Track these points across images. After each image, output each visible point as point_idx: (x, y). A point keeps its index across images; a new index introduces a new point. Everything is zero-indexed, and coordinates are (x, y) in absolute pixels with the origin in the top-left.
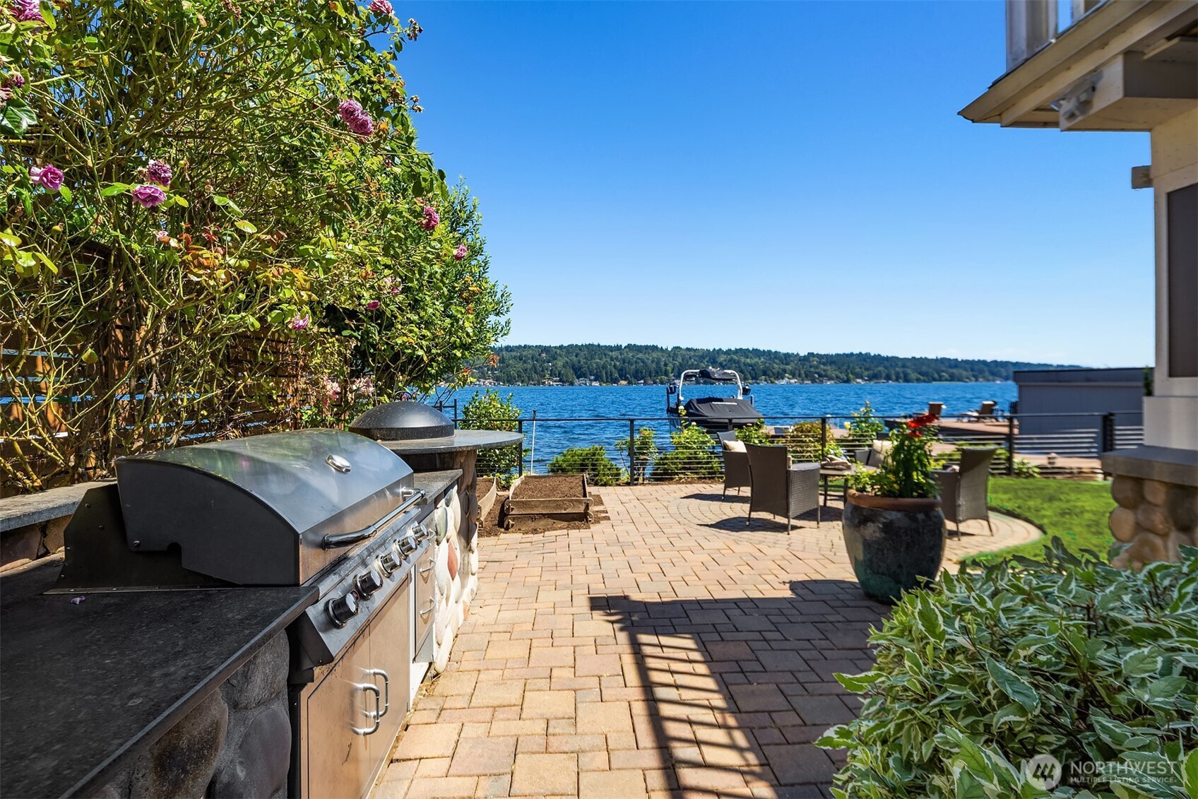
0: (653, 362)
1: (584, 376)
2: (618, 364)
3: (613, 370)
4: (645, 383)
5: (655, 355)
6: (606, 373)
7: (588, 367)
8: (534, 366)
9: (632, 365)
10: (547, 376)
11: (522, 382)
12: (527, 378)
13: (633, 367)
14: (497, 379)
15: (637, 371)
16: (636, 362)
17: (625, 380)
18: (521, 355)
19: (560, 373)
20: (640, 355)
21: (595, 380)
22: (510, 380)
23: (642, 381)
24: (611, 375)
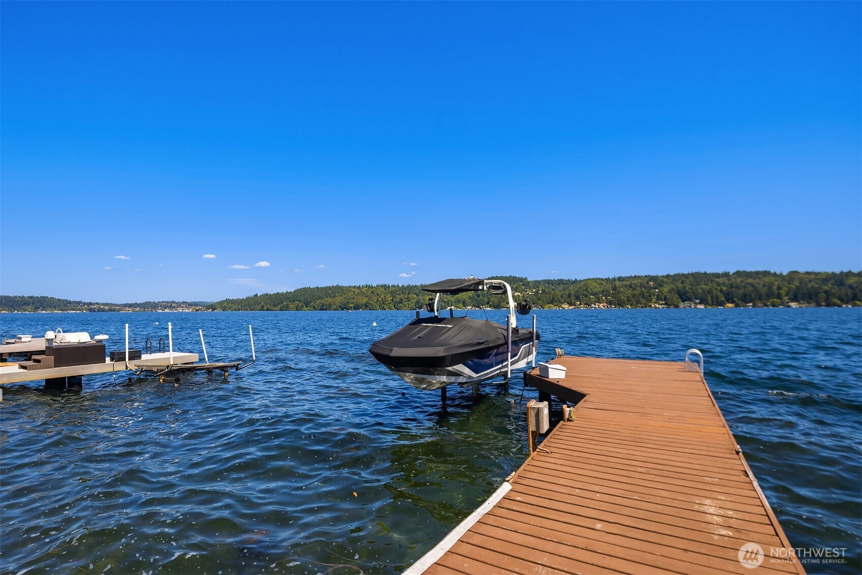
0: (764, 286)
1: (690, 299)
2: (724, 288)
3: (719, 294)
4: (754, 306)
5: (767, 279)
6: (712, 297)
7: (693, 292)
8: (642, 292)
9: (740, 289)
10: (654, 300)
11: (631, 305)
12: (635, 302)
13: (742, 291)
14: (610, 303)
15: (745, 295)
16: (745, 287)
17: (732, 303)
18: (631, 284)
19: (665, 298)
20: (750, 281)
21: (700, 303)
22: (620, 304)
23: (751, 304)
24: (717, 298)
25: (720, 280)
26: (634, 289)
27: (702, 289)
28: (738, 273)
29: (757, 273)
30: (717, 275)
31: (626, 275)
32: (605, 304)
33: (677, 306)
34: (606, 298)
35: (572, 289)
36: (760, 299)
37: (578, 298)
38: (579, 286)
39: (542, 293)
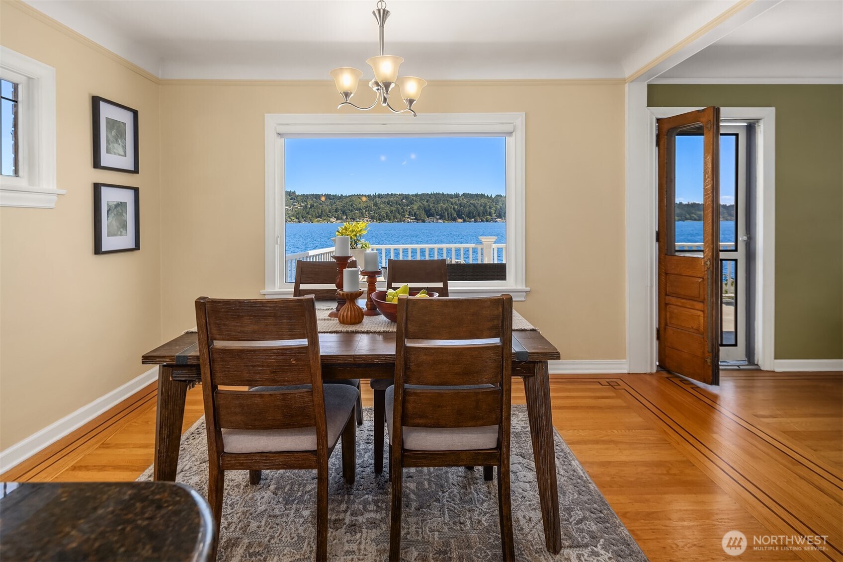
25: (453, 200)
26: (391, 206)
27: (441, 207)
28: (464, 195)
29: (477, 195)
30: (451, 196)
31: (385, 194)
32: (368, 219)
33: (424, 221)
34: (369, 214)
35: (339, 205)
36: (479, 216)
37: (344, 213)
38: (345, 201)
39: (311, 208)
